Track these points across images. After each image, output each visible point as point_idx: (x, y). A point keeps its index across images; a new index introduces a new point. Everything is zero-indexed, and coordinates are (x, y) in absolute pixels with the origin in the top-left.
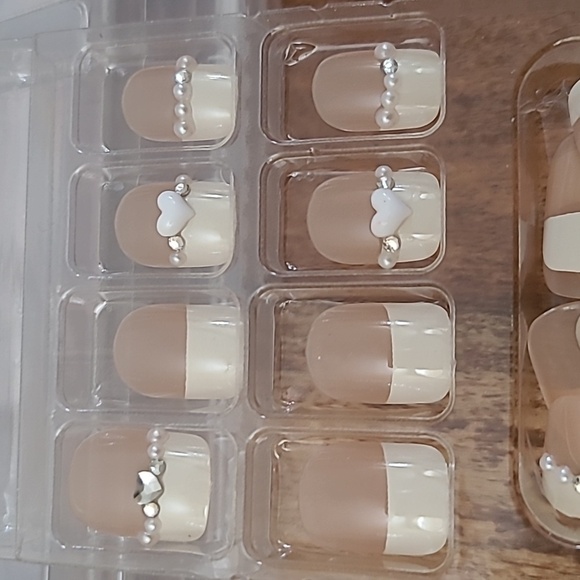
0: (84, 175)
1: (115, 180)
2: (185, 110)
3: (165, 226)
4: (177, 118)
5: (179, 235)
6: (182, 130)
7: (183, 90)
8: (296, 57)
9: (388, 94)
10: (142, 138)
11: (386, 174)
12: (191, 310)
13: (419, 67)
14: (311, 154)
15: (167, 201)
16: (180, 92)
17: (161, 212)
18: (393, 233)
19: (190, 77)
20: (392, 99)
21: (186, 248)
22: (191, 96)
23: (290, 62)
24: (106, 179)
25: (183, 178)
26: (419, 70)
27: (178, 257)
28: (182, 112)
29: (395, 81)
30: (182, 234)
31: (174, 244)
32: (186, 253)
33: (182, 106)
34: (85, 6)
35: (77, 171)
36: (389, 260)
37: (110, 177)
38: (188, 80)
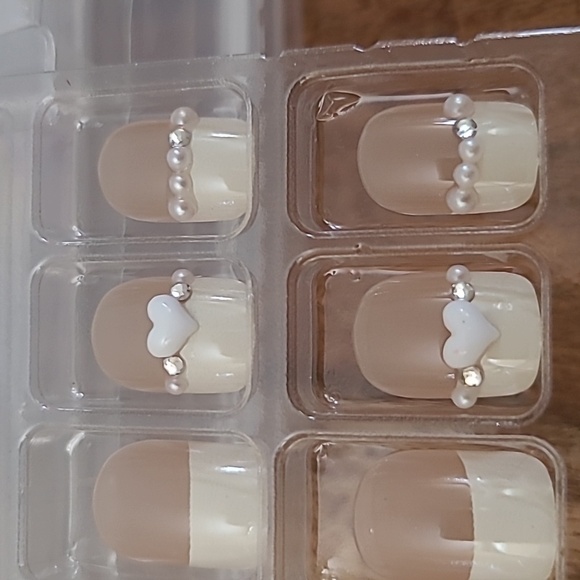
0: (46, 271)
1: (91, 273)
2: (183, 184)
3: (158, 342)
4: (171, 194)
5: (177, 355)
6: (180, 211)
7: (181, 158)
8: (333, 111)
9: (465, 168)
10: (127, 218)
11: (461, 278)
12: (195, 451)
13: (493, 127)
14: (358, 252)
15: (160, 309)
16: (175, 161)
17: (152, 325)
18: (474, 363)
19: (189, 138)
20: (470, 175)
21: (187, 372)
22: (191, 165)
23: (325, 116)
24: (80, 272)
25: (181, 275)
26: (493, 131)
27: (177, 384)
28: (178, 187)
29: (475, 150)
30: (181, 354)
31: (171, 368)
32: (187, 377)
33: (179, 178)
34: (51, 35)
35: (38, 268)
36: (466, 398)
37: (84, 270)
38: (187, 141)
